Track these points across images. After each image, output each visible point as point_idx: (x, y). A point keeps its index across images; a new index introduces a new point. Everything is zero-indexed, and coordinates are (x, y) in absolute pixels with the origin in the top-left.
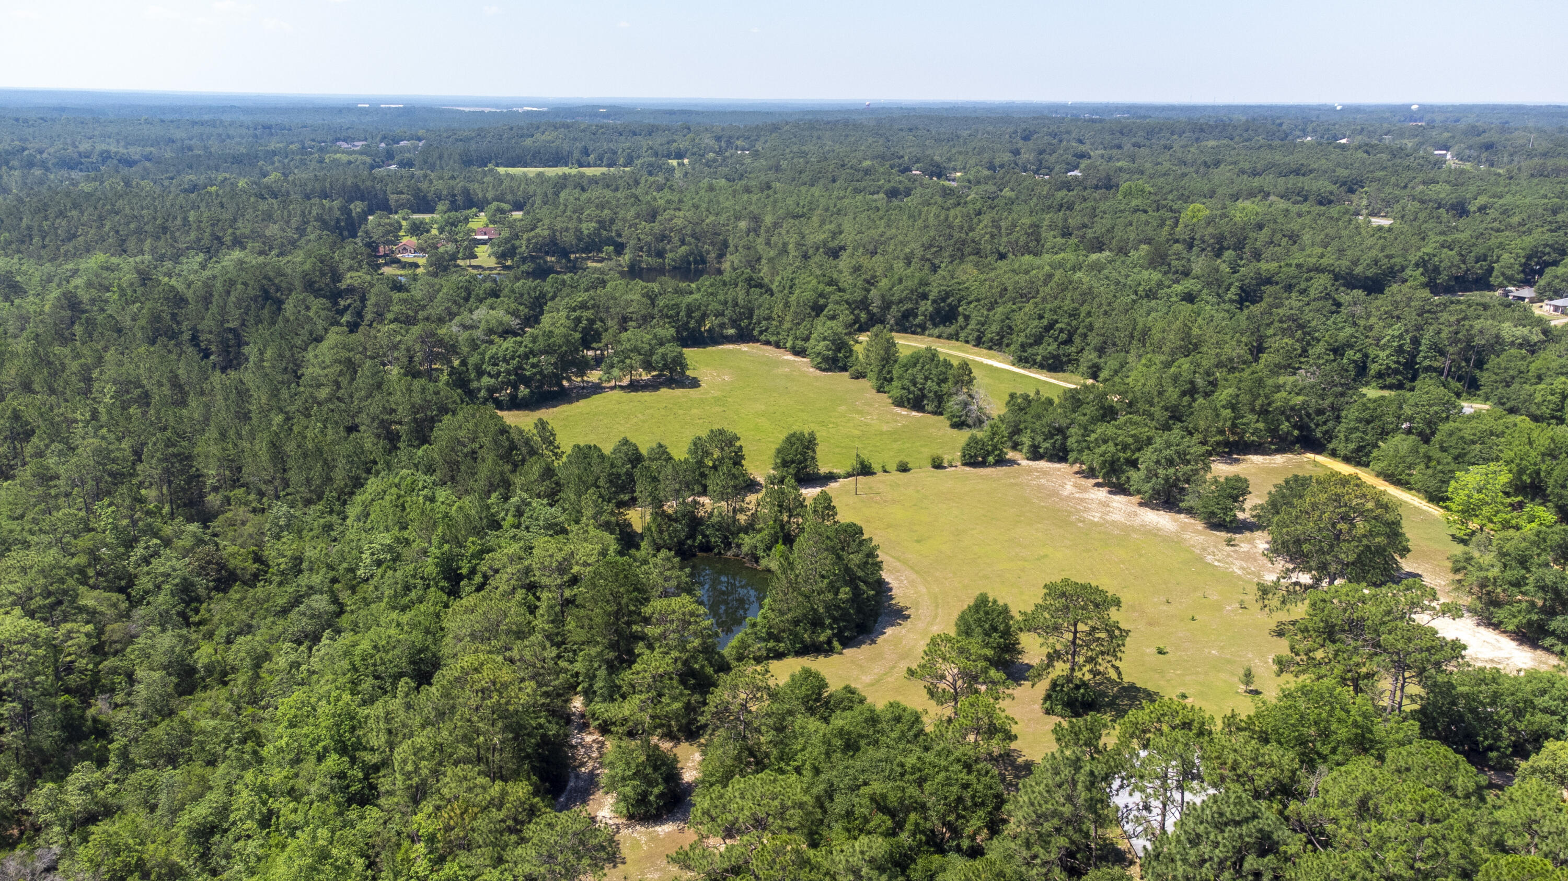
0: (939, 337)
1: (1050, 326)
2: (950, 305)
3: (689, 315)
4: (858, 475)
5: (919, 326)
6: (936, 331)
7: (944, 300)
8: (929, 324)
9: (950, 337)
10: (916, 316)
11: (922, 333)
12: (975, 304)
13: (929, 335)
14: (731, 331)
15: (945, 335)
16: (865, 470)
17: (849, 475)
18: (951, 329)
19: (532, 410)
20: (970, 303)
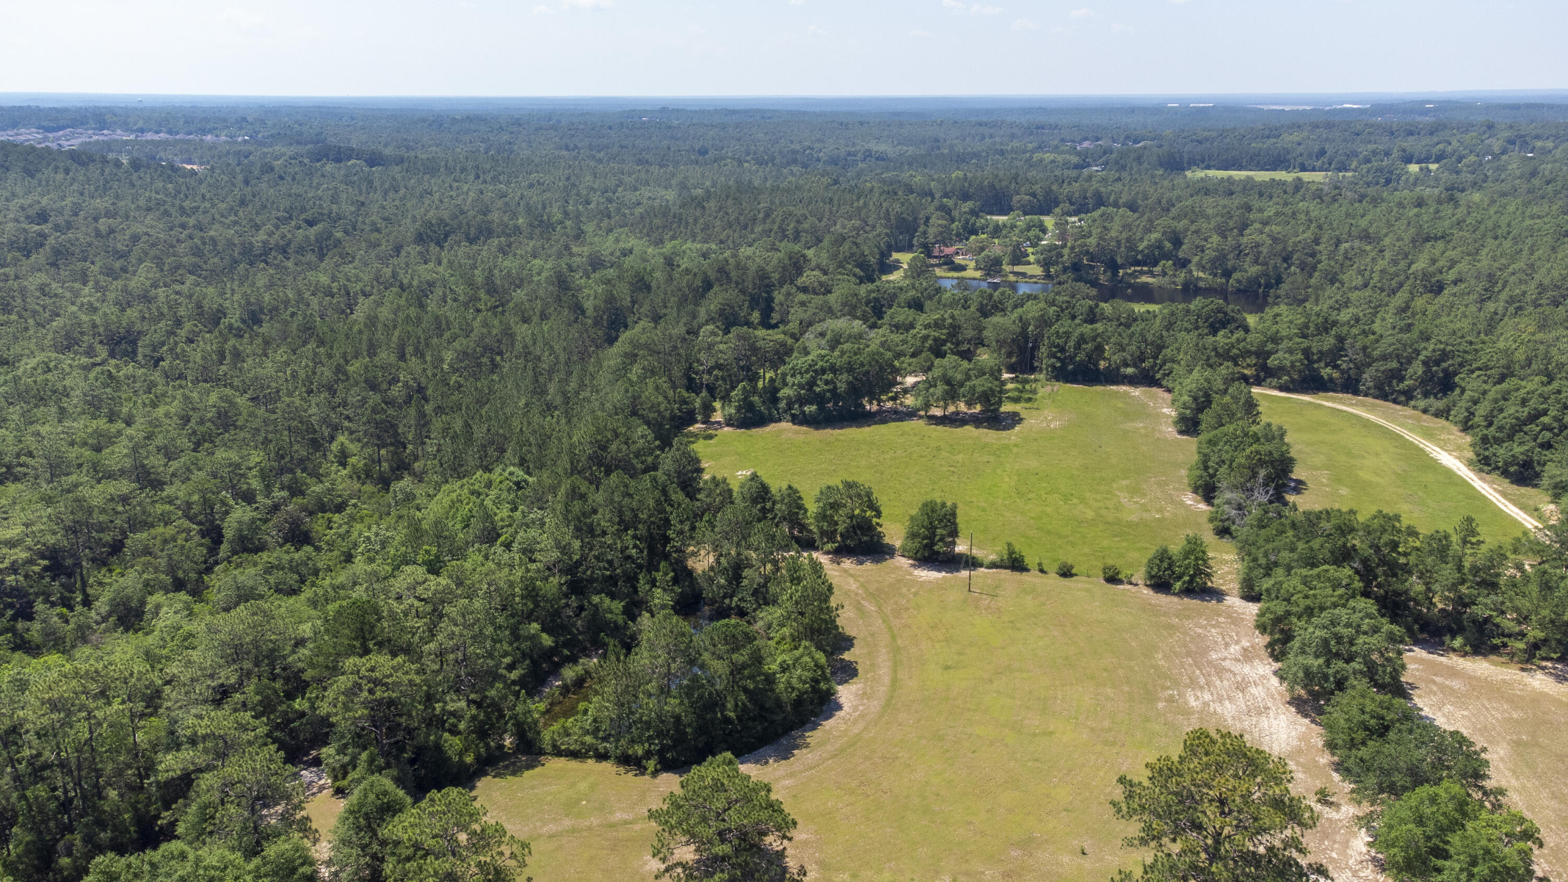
0: (1425, 411)
1: (1534, 417)
2: (1445, 371)
3: (1078, 346)
4: (1005, 568)
5: (1404, 393)
6: (1422, 404)
7: (1437, 363)
8: (1418, 393)
9: (1438, 414)
10: (1402, 379)
11: (1405, 404)
12: (1477, 373)
13: (1415, 408)
14: (1130, 371)
15: (1432, 410)
16: (1016, 564)
17: (993, 565)
18: (1440, 404)
19: (817, 428)
20: (1472, 372)
